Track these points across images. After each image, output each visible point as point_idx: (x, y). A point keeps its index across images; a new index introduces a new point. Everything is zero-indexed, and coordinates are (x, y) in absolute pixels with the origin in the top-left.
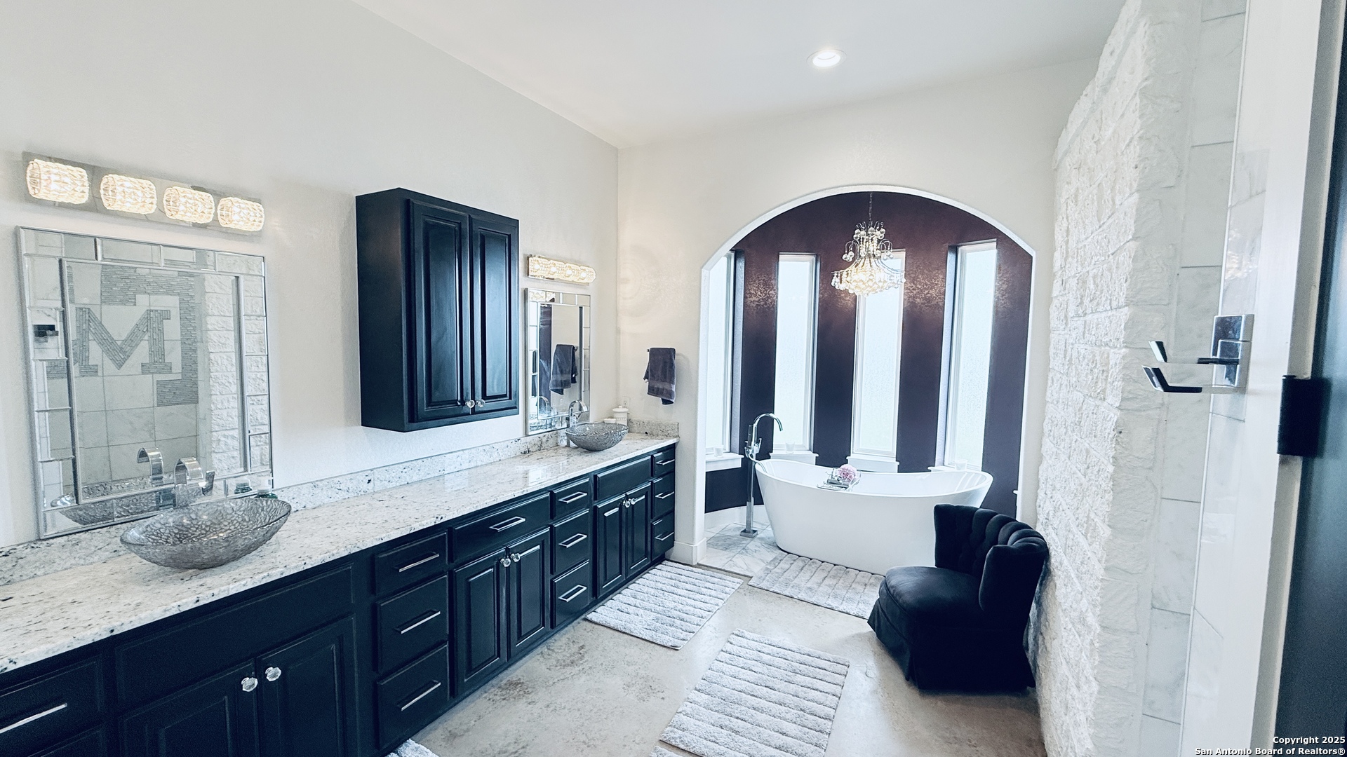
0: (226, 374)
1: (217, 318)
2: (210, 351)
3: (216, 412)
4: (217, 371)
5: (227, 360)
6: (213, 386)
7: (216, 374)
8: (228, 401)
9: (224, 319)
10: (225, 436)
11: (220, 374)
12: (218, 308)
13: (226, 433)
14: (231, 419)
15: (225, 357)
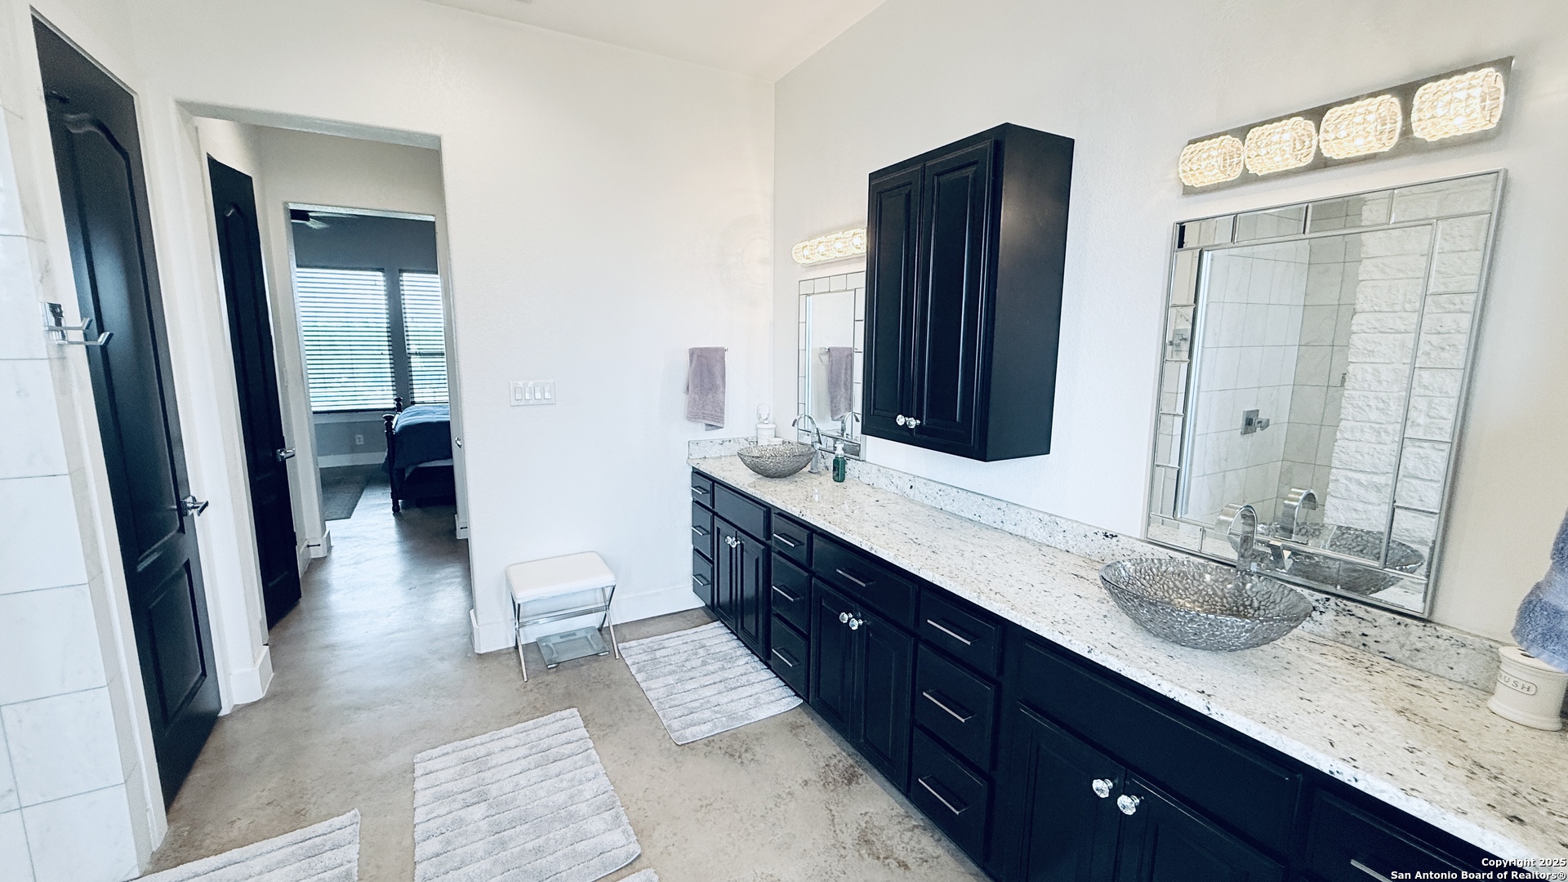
0: (1365, 393)
1: (1367, 315)
2: (1349, 360)
3: (1339, 443)
4: (1354, 389)
5: (1373, 375)
6: (1345, 408)
7: (1353, 392)
8: (1362, 431)
9: (1379, 316)
10: (1347, 478)
11: (1358, 393)
12: (1372, 300)
13: (1350, 474)
14: (1359, 457)
15: (1370, 370)
